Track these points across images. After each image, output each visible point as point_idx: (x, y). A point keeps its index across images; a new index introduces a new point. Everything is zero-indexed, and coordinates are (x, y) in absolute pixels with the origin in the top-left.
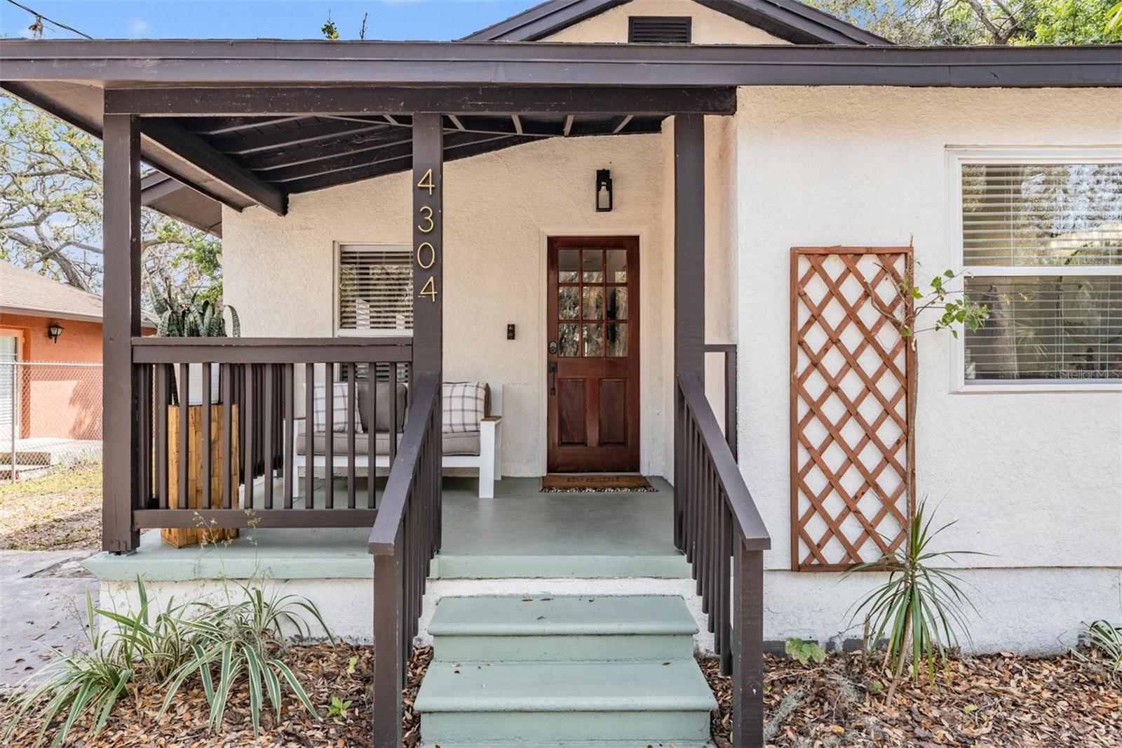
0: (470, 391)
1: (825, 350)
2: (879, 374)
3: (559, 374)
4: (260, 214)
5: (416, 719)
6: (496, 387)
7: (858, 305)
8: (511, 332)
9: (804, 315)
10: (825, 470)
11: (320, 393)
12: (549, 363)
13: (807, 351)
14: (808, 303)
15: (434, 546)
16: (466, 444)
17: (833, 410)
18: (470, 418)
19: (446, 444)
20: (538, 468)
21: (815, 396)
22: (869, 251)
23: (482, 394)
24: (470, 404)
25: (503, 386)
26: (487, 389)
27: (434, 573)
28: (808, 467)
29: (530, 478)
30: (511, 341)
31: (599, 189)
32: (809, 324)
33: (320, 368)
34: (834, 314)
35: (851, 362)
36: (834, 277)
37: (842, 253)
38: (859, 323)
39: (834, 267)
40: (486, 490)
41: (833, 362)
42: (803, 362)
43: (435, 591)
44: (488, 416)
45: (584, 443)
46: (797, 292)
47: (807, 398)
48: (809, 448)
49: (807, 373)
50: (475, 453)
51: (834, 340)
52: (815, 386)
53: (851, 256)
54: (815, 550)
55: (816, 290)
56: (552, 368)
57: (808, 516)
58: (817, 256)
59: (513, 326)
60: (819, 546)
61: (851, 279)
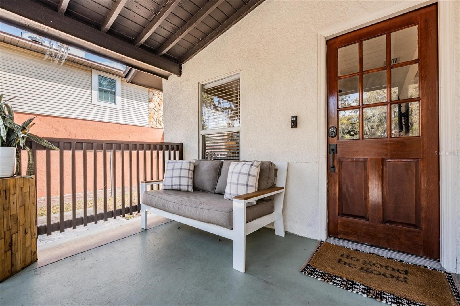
8: (295, 123)
12: (328, 145)
25: (288, 164)
29: (310, 239)
30: (294, 129)
59: (296, 117)
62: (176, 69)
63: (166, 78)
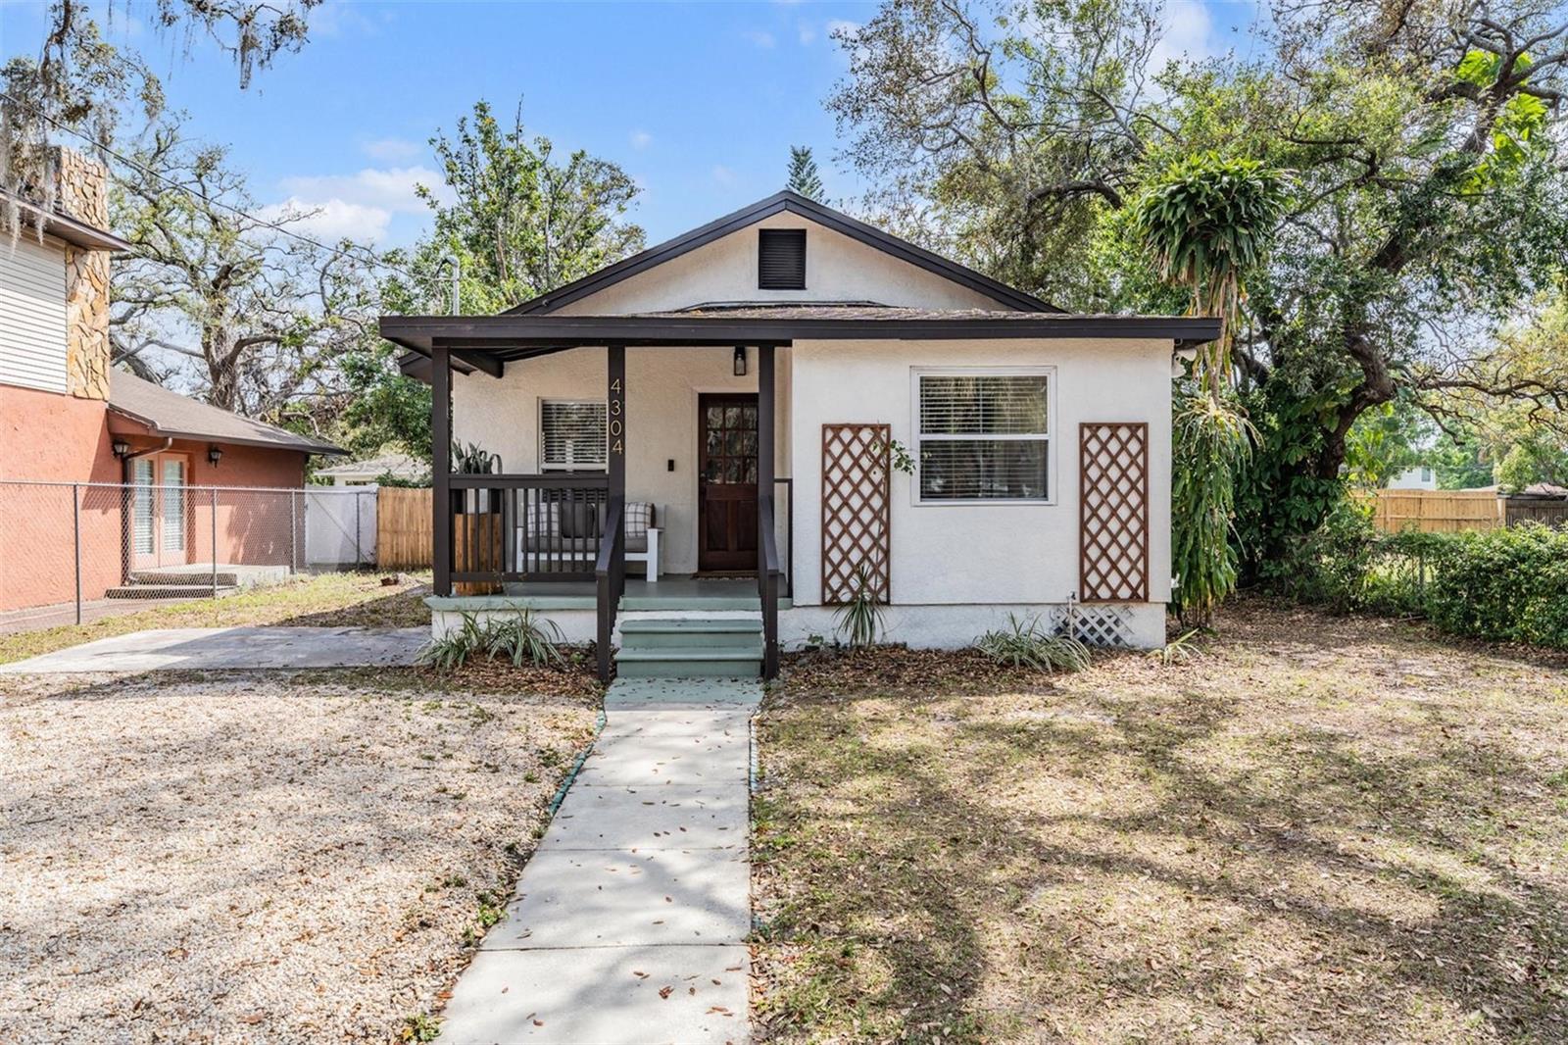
0: (640, 509)
1: (841, 482)
2: (871, 495)
3: (708, 498)
4: (480, 377)
5: (615, 663)
6: (659, 506)
7: (860, 457)
8: (671, 465)
9: (829, 462)
10: (841, 549)
11: (532, 510)
12: (700, 489)
13: (831, 482)
14: (832, 455)
15: (622, 592)
16: (638, 544)
17: (845, 515)
18: (640, 528)
19: (628, 544)
20: (692, 567)
21: (835, 508)
22: (866, 426)
23: (648, 511)
24: (640, 518)
25: (665, 505)
26: (653, 507)
27: (620, 607)
28: (831, 548)
29: (685, 574)
30: (671, 472)
31: (736, 358)
32: (832, 467)
33: (532, 492)
34: (846, 462)
35: (856, 489)
36: (846, 441)
37: (851, 427)
38: (860, 467)
39: (846, 435)
40: (652, 576)
41: (846, 488)
42: (829, 489)
43: (622, 618)
44: (653, 526)
45: (726, 549)
46: (826, 449)
47: (831, 509)
48: (832, 537)
49: (831, 495)
50: (644, 550)
51: (846, 476)
52: (835, 502)
53: (856, 429)
54: (835, 593)
55: (836, 448)
56: (702, 492)
57: (831, 575)
58: (837, 429)
59: (673, 461)
60: (838, 591)
61: (856, 442)
62: (493, 365)
63: (466, 372)
